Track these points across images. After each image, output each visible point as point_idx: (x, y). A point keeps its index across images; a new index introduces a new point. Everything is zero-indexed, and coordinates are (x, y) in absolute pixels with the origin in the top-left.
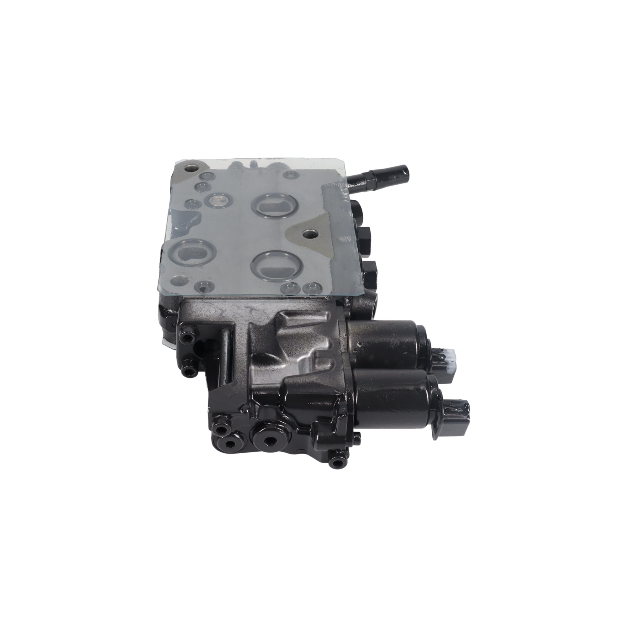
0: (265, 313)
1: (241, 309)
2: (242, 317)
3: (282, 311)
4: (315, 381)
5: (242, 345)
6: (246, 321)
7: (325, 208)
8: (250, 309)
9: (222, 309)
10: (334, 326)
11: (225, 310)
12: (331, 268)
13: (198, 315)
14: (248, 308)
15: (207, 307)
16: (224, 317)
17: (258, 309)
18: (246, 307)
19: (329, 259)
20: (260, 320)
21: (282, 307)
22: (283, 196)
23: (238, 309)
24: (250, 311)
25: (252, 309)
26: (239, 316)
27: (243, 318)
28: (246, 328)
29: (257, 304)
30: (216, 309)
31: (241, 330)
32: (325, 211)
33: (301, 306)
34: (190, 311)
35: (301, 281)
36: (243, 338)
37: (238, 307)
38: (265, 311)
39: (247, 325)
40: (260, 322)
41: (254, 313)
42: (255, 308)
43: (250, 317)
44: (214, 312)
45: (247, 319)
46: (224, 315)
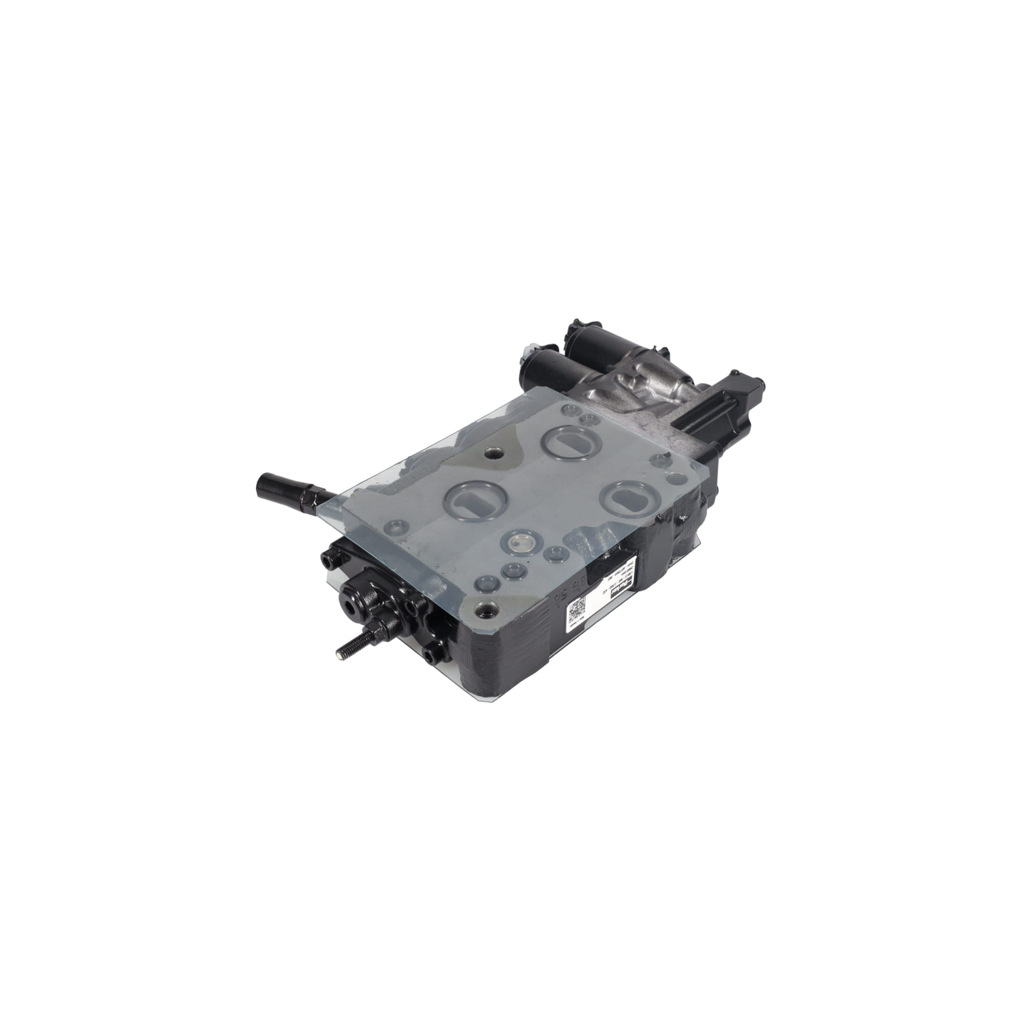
0: (635, 417)
7: (435, 470)
8: (644, 427)
13: (694, 445)
20: (646, 415)
21: (615, 415)
25: (642, 426)
32: (441, 467)
36: (679, 411)
37: (651, 433)
38: (634, 419)
43: (652, 421)
44: (676, 441)
45: (657, 423)
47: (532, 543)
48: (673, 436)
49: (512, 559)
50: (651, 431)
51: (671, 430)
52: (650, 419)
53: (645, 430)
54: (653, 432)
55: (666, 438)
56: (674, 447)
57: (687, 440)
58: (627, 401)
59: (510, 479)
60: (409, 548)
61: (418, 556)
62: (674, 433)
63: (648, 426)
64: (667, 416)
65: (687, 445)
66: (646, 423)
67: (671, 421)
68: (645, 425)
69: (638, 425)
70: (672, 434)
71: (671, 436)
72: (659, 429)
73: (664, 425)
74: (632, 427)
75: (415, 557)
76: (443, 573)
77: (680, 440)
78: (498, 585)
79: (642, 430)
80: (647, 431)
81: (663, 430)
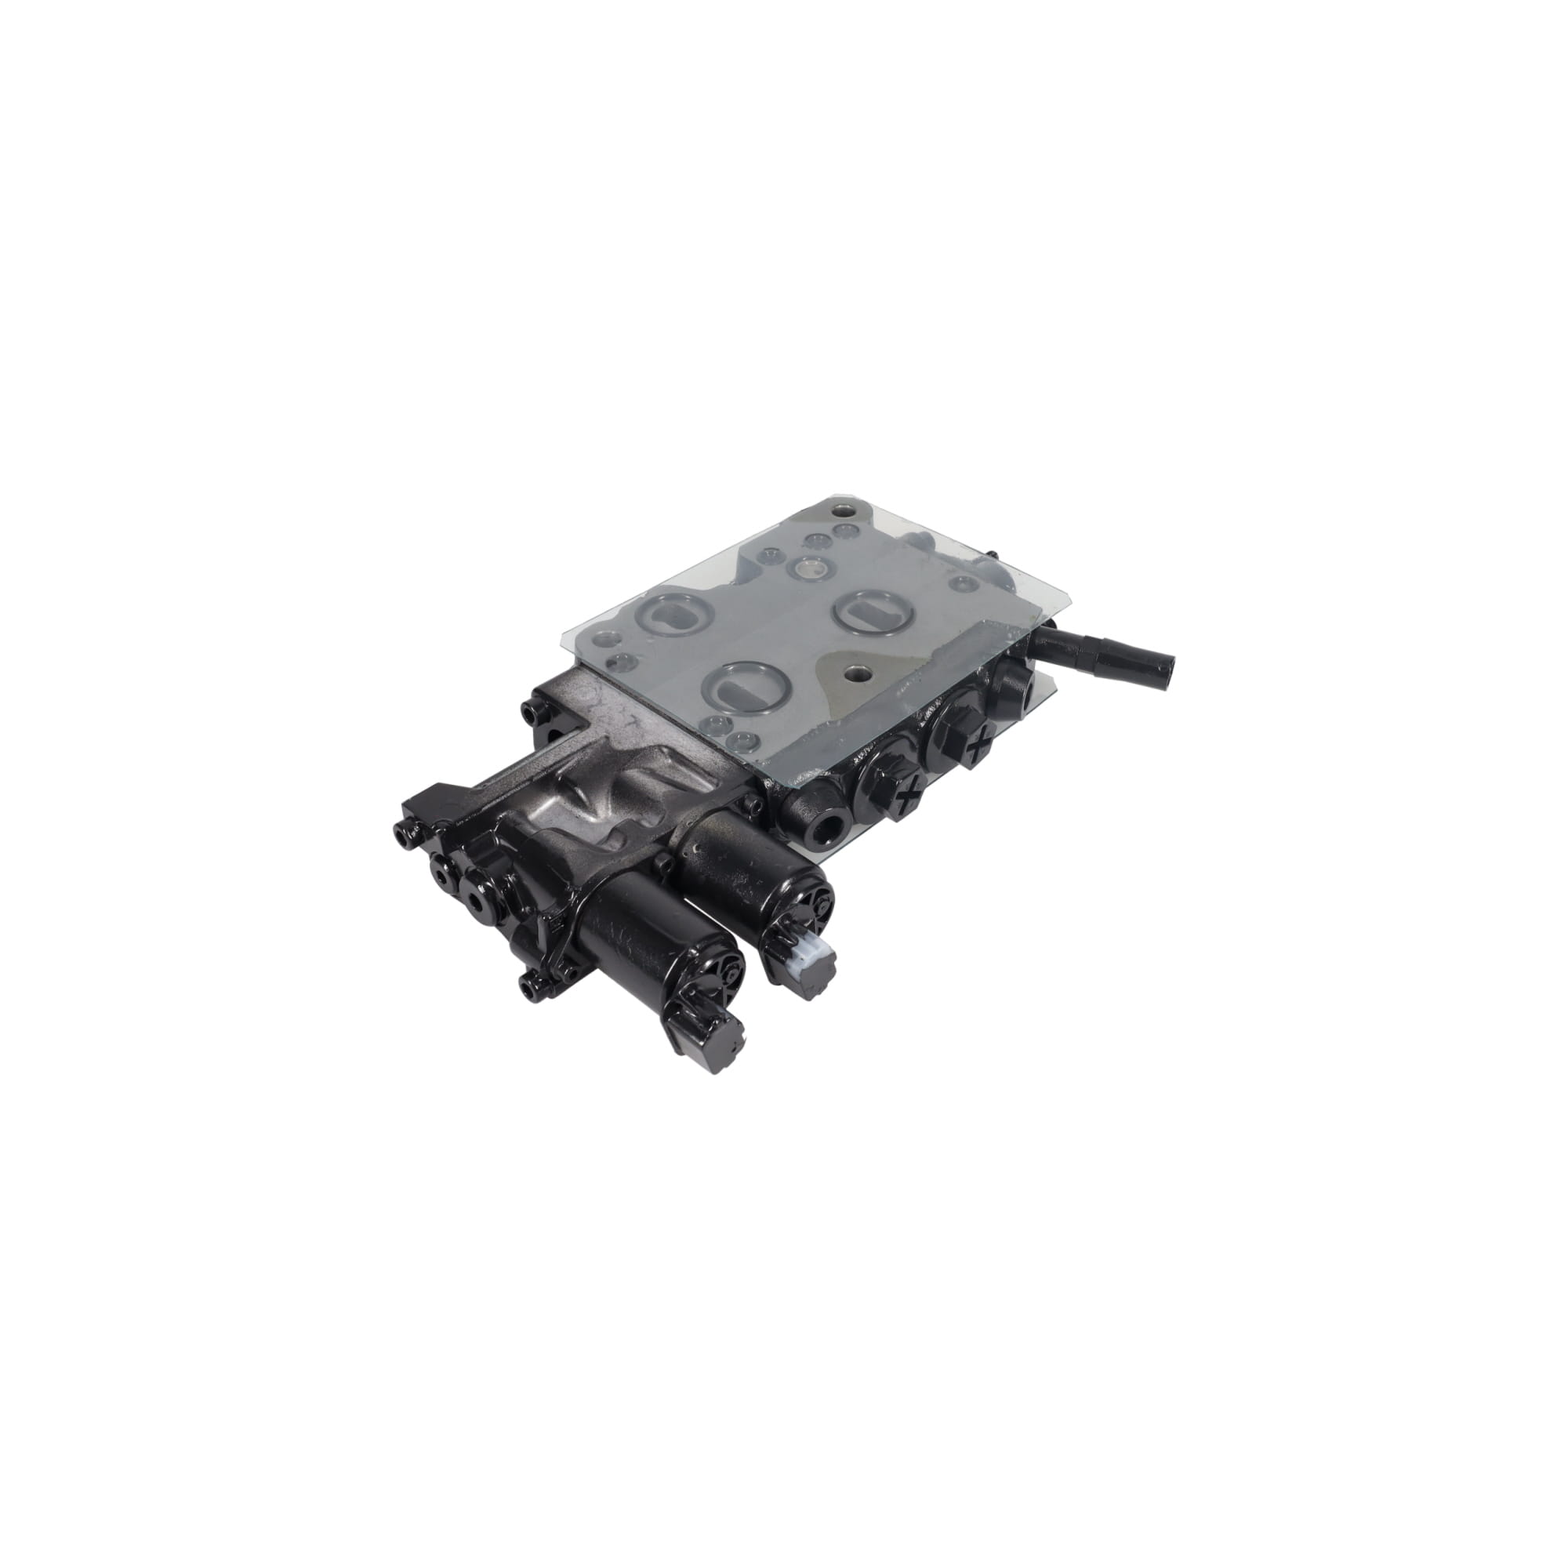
0: (642, 735)
2: (610, 726)
3: (666, 747)
4: (566, 851)
6: (606, 733)
7: (937, 651)
11: (604, 705)
14: (632, 719)
17: (642, 727)
19: (828, 720)
20: (623, 741)
22: (888, 595)
25: (636, 722)
26: (608, 722)
27: (608, 728)
28: (594, 740)
29: (649, 719)
35: (743, 725)
37: (624, 710)
38: (644, 733)
39: (600, 738)
40: (620, 743)
43: (618, 731)
45: (611, 731)
47: (799, 568)
48: (592, 706)
49: (823, 552)
50: (624, 716)
51: (592, 717)
52: (620, 734)
53: (632, 716)
54: (620, 712)
55: (604, 702)
56: (595, 689)
57: (573, 699)
59: (833, 639)
62: (589, 711)
63: (626, 722)
64: (591, 741)
65: (576, 692)
66: (628, 728)
67: (588, 730)
68: (630, 724)
69: (641, 723)
70: (592, 709)
71: (596, 706)
72: (610, 718)
73: (601, 724)
74: (650, 721)
77: (584, 698)
78: (835, 529)
79: (637, 716)
80: (630, 714)
81: (604, 716)
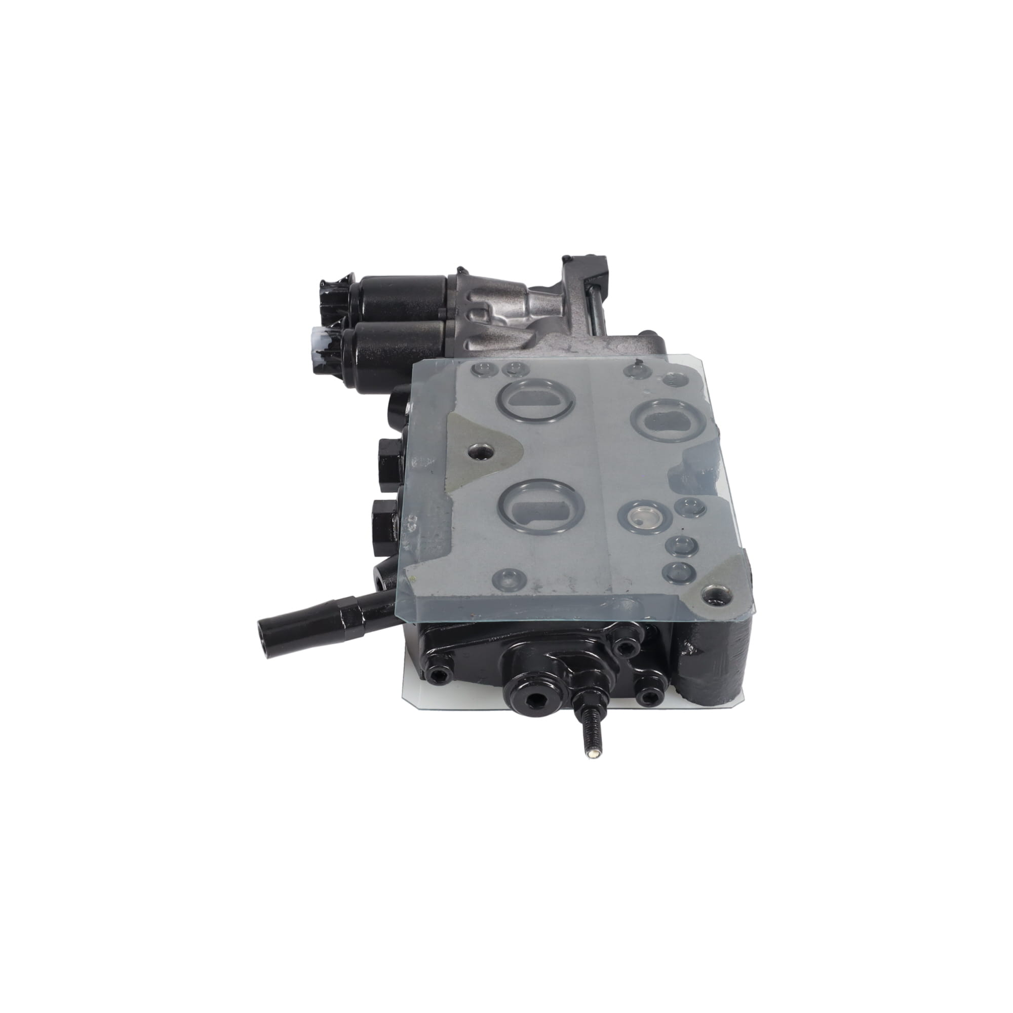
0: (550, 346)
1: (583, 350)
2: (580, 341)
5: (577, 313)
6: (575, 337)
7: (451, 503)
8: (572, 350)
9: (608, 350)
10: (460, 333)
11: (604, 348)
12: (455, 399)
13: (638, 342)
14: (574, 351)
15: (629, 352)
16: (604, 341)
17: (561, 351)
18: (576, 352)
19: (456, 411)
20: (556, 338)
21: (528, 353)
23: (586, 350)
24: (571, 348)
25: (568, 350)
26: (585, 342)
27: (579, 339)
28: (574, 329)
30: (615, 349)
31: (580, 327)
32: (451, 497)
33: (502, 354)
34: (650, 346)
36: (577, 319)
37: (586, 352)
38: (551, 348)
39: (573, 332)
40: (556, 336)
41: (566, 346)
42: (564, 351)
43: (570, 341)
44: (618, 346)
45: (573, 339)
46: (605, 343)
47: (653, 512)
58: (512, 335)
60: (554, 591)
61: (574, 591)
74: (563, 355)
75: (573, 594)
76: (628, 591)
80: (582, 353)
81: (594, 344)
